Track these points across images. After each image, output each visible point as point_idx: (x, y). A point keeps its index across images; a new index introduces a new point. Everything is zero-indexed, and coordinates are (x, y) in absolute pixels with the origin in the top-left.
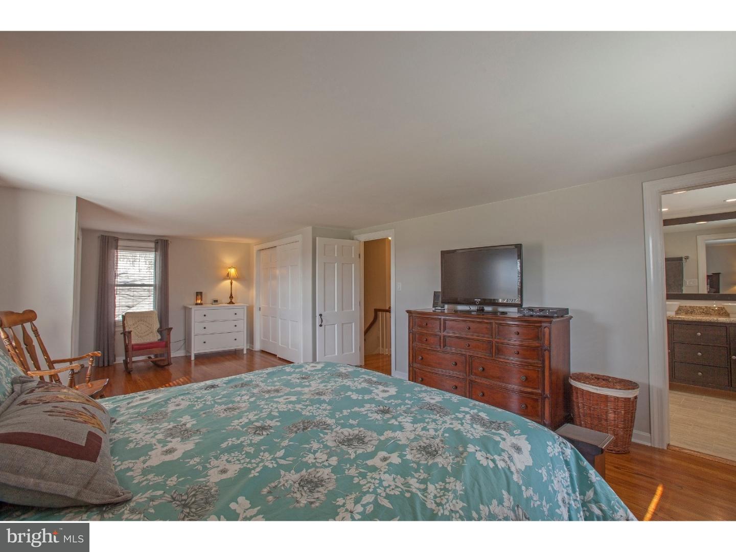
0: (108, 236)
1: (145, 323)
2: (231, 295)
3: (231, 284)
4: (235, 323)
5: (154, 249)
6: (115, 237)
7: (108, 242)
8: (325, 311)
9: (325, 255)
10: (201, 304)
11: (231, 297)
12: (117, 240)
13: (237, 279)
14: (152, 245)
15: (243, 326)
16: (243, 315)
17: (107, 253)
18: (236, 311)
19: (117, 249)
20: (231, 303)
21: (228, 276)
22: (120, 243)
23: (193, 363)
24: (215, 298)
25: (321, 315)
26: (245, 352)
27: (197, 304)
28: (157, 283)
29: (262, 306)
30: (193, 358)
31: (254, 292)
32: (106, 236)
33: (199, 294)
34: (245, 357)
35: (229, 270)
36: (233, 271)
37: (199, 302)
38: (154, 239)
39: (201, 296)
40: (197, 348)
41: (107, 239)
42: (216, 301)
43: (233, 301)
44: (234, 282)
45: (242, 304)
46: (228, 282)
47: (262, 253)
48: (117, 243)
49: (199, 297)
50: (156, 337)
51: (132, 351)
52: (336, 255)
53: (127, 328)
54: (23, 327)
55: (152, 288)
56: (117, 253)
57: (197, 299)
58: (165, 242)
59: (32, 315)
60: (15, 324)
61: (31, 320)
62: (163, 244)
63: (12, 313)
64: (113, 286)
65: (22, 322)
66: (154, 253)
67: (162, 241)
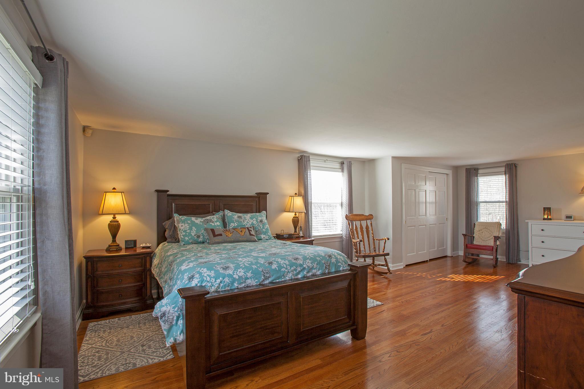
0: (470, 168)
5: (504, 173)
6: (475, 168)
10: (549, 219)
12: (477, 169)
14: (503, 169)
17: (470, 180)
19: (477, 176)
22: (480, 171)
24: (569, 214)
27: (544, 219)
28: (508, 200)
32: (468, 168)
33: (547, 209)
37: (546, 217)
38: (504, 164)
39: (551, 211)
40: (535, 260)
41: (469, 170)
42: (570, 218)
48: (477, 172)
49: (547, 212)
51: (466, 248)
53: (475, 233)
54: (367, 222)
55: (505, 204)
56: (477, 178)
57: (544, 214)
58: (511, 165)
59: (371, 217)
60: (363, 220)
61: (371, 219)
62: (509, 167)
63: (363, 215)
64: (476, 202)
65: (367, 220)
66: (504, 175)
67: (509, 166)
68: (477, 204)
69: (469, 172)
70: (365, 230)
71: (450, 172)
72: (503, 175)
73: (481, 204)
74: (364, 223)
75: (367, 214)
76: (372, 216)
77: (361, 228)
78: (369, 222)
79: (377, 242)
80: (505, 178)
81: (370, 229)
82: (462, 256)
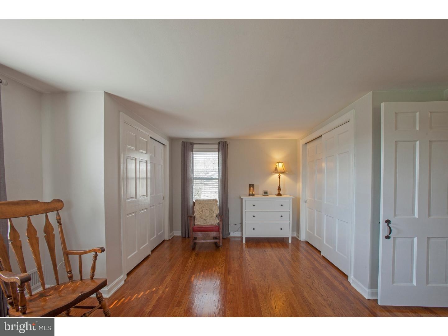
0: (186, 142)
1: (208, 209)
2: (279, 187)
3: (279, 177)
4: (281, 213)
5: (217, 150)
6: (191, 143)
7: (186, 146)
8: (395, 215)
9: (396, 128)
10: (253, 195)
11: (279, 189)
12: (192, 144)
13: (284, 172)
14: (216, 146)
15: (288, 217)
16: (288, 206)
17: (185, 155)
18: (282, 203)
19: (192, 151)
20: (279, 194)
21: (276, 170)
22: (195, 147)
23: (244, 245)
24: (265, 190)
25: (388, 222)
26: (290, 241)
27: (250, 195)
28: (220, 177)
29: (308, 198)
30: (244, 241)
31: (300, 185)
32: (185, 142)
33: (252, 186)
34: (290, 246)
35: (277, 164)
36: (280, 166)
37: (251, 193)
38: (217, 142)
39: (253, 188)
40: (248, 233)
41: (185, 144)
42: (266, 193)
43: (281, 192)
44: (282, 175)
45: (290, 196)
46: (277, 175)
47: (309, 146)
48: (193, 146)
49: (252, 188)
50: (214, 221)
51: (193, 232)
52: (418, 129)
53: (195, 212)
54: (47, 216)
55: (218, 180)
56: (193, 154)
57: (250, 190)
58: (225, 143)
59: (58, 205)
60: (36, 213)
61: (57, 210)
62: (223, 145)
63: (36, 202)
64: (191, 179)
65: (46, 212)
66: (218, 152)
67: (223, 143)
68: (192, 179)
69: (185, 146)
70: (41, 235)
71: (166, 142)
72: (216, 152)
73: (194, 180)
74: (39, 221)
75: (47, 199)
76: (60, 204)
77: (31, 231)
78: (52, 217)
79: (74, 260)
80: (218, 155)
81: (56, 231)
82: (179, 236)
